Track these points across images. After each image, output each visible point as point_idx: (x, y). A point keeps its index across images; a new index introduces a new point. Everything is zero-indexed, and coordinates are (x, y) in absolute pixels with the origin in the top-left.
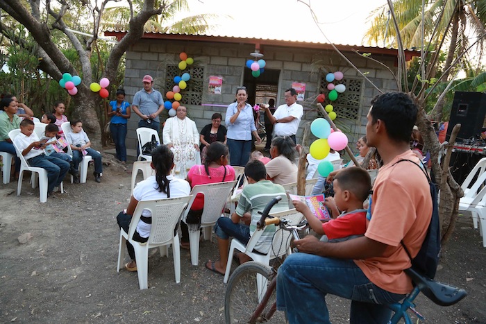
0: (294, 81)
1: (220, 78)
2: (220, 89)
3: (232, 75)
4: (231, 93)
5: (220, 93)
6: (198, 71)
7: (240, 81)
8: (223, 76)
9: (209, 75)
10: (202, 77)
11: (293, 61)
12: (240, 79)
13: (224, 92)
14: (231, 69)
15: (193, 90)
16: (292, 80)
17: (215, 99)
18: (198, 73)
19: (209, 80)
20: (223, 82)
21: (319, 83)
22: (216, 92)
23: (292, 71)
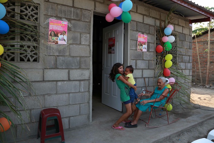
0: (139, 32)
1: (65, 23)
2: (65, 37)
3: (79, 20)
4: (80, 44)
5: (65, 43)
6: (30, 10)
7: (90, 29)
8: (69, 20)
9: (47, 16)
10: (36, 19)
11: (137, 12)
12: (90, 25)
13: (71, 42)
14: (79, 11)
15: (22, 39)
16: (137, 31)
17: (60, 52)
18: (29, 12)
19: (48, 25)
20: (69, 29)
21: (155, 35)
22: (60, 42)
23: (137, 22)
